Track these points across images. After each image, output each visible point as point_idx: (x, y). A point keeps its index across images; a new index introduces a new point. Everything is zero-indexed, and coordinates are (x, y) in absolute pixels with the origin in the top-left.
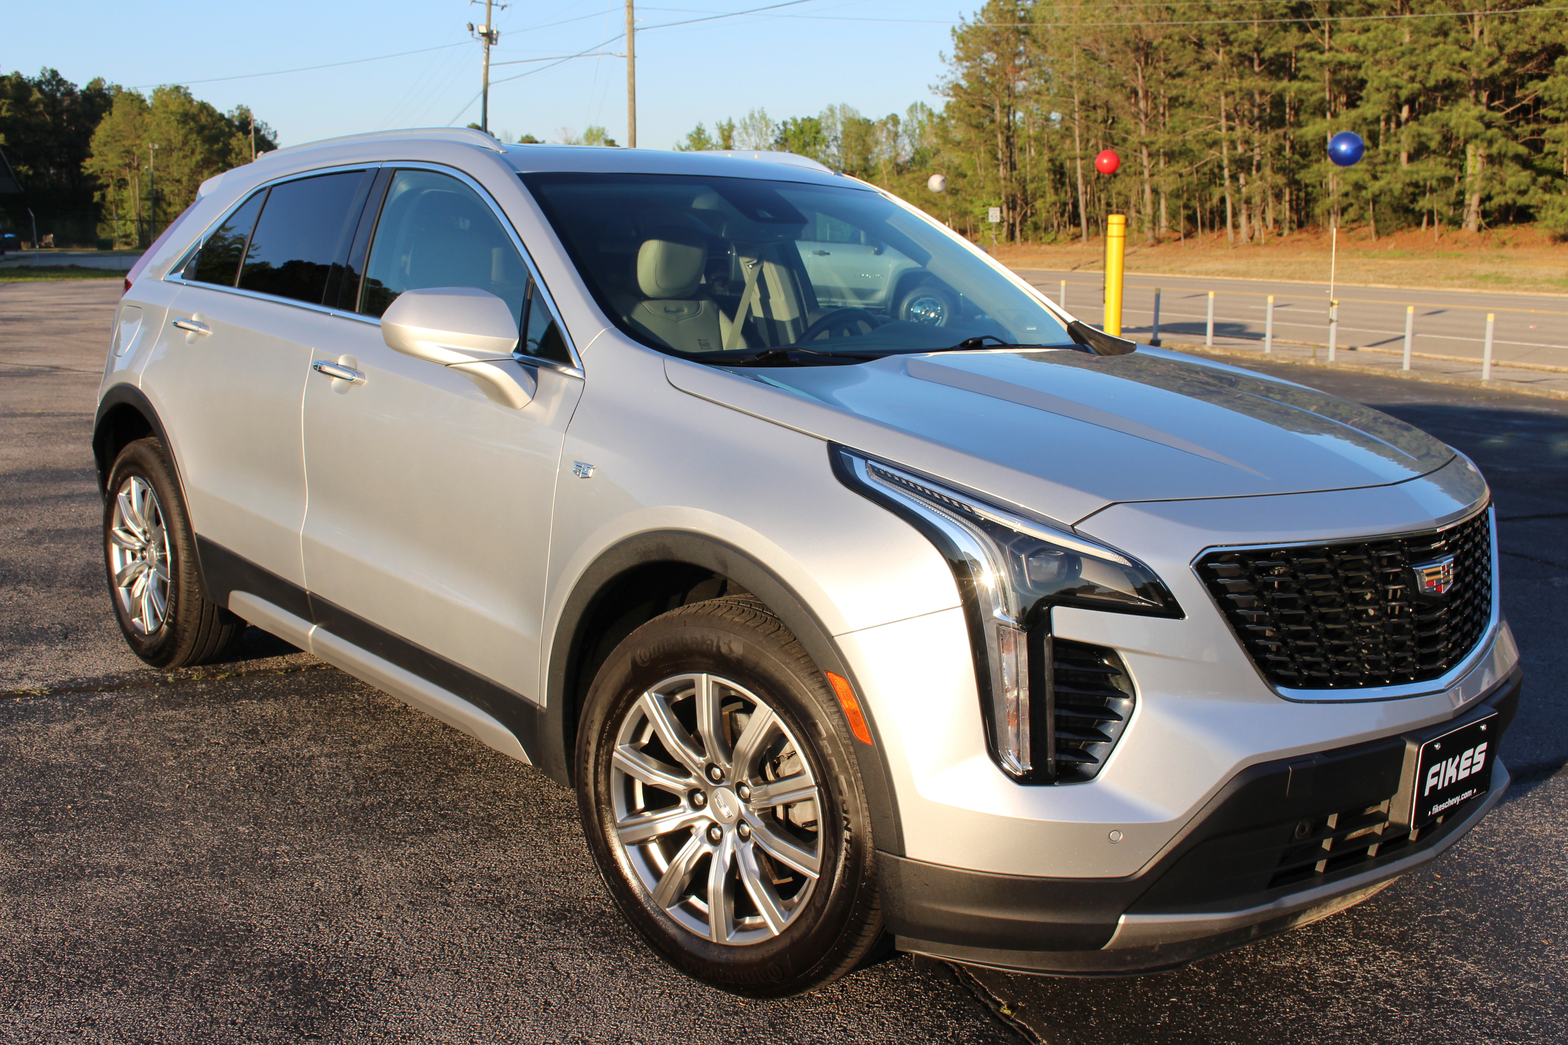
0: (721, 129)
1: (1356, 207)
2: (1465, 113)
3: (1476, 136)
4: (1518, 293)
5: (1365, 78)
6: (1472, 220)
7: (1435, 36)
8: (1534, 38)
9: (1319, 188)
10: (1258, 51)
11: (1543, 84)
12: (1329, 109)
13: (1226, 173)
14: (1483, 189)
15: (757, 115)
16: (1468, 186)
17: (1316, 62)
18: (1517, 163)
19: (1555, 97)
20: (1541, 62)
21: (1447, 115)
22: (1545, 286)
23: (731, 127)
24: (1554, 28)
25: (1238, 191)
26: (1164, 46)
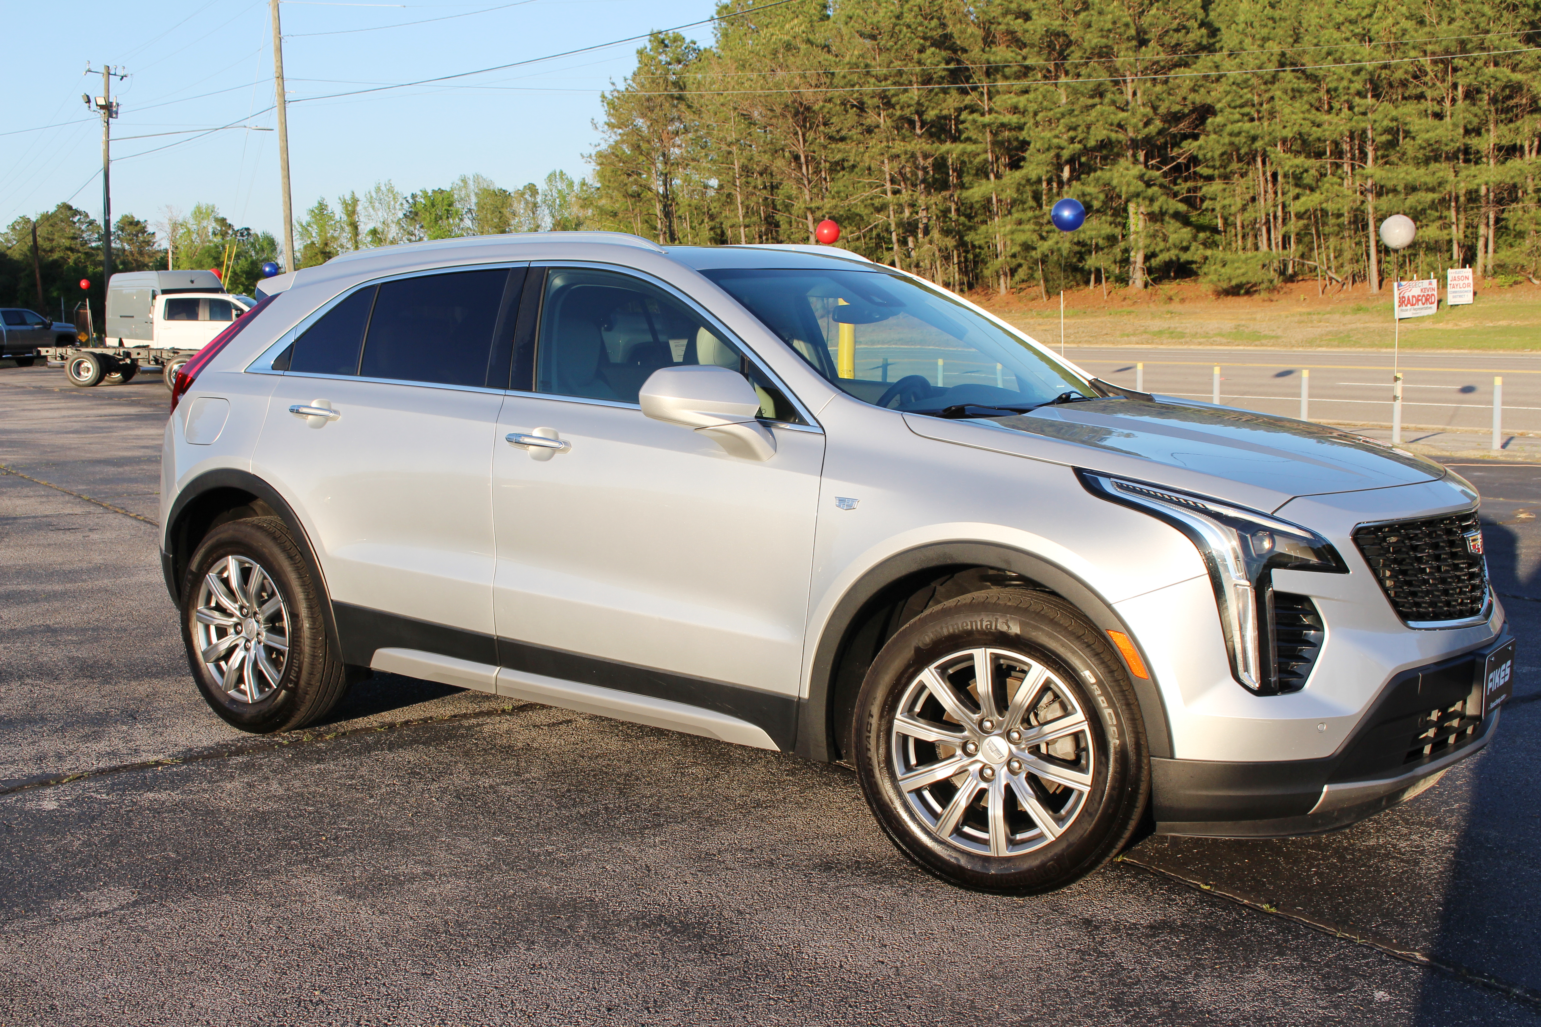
0: (345, 204)
1: (1025, 267)
2: (1125, 172)
3: (1138, 195)
4: (1192, 347)
5: (1028, 139)
6: (1138, 277)
7: (1092, 97)
8: (1185, 99)
9: (986, 249)
10: (920, 113)
11: (1196, 144)
12: (992, 170)
13: (894, 237)
14: (1147, 247)
15: (383, 188)
16: (1133, 244)
17: (979, 124)
18: (1177, 220)
19: (1209, 155)
20: (1193, 122)
21: (1108, 175)
22: (1218, 339)
23: (355, 201)
24: (1202, 89)
25: (908, 256)
26: (826, 110)
